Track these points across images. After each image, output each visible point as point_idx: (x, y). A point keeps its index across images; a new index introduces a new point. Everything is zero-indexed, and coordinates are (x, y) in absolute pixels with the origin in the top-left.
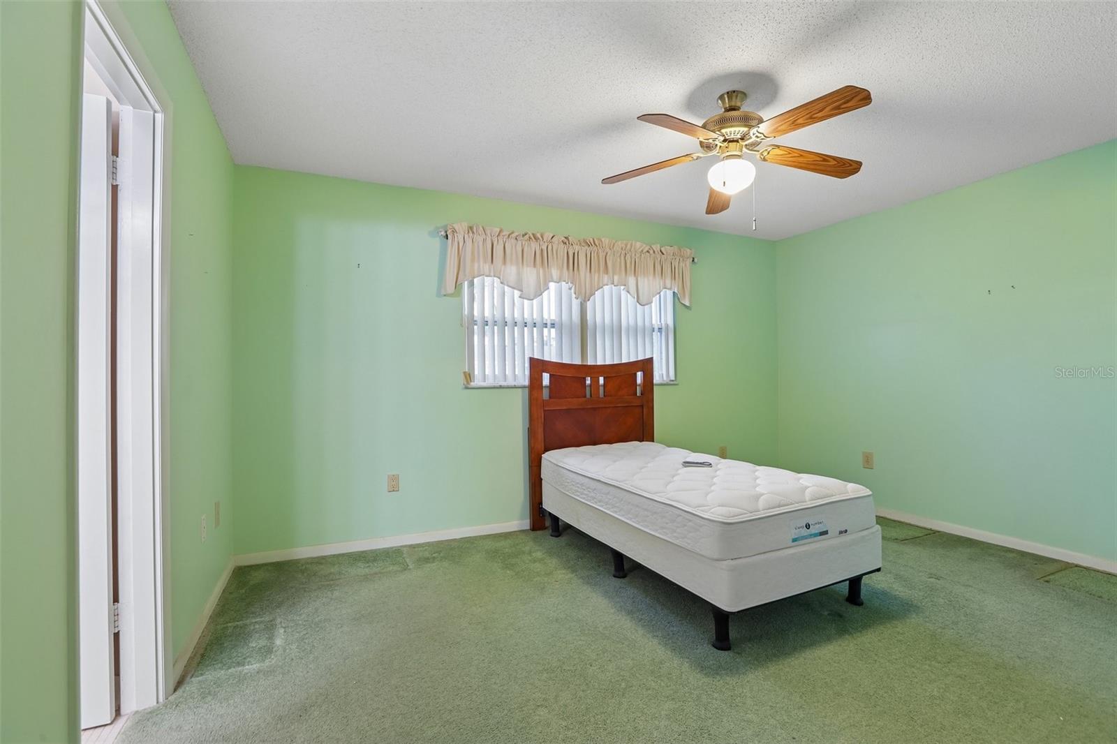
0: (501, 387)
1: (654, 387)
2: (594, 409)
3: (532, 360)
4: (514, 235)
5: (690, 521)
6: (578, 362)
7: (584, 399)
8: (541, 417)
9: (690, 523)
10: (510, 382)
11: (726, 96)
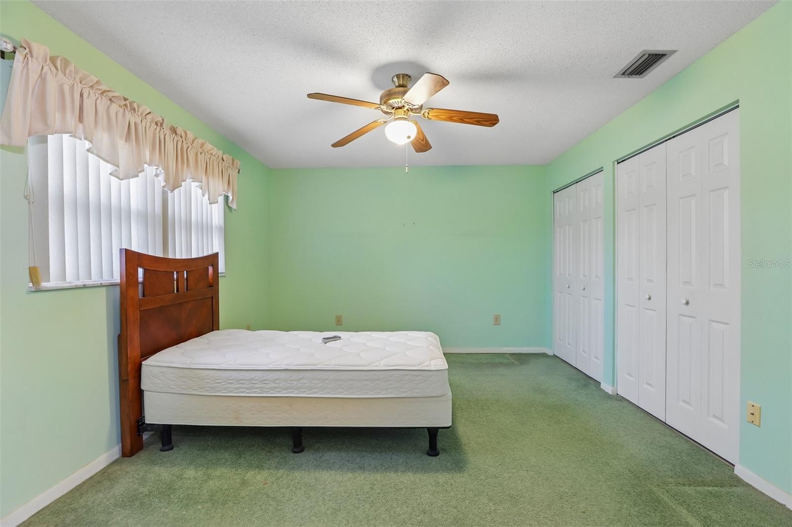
0: (85, 287)
1: (220, 278)
2: (180, 304)
3: (127, 252)
4: (110, 94)
5: (418, 376)
6: (159, 254)
7: (173, 294)
8: (137, 319)
9: (419, 377)
10: (95, 279)
11: (401, 76)
